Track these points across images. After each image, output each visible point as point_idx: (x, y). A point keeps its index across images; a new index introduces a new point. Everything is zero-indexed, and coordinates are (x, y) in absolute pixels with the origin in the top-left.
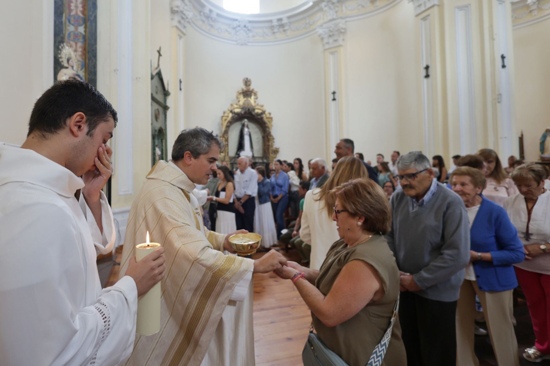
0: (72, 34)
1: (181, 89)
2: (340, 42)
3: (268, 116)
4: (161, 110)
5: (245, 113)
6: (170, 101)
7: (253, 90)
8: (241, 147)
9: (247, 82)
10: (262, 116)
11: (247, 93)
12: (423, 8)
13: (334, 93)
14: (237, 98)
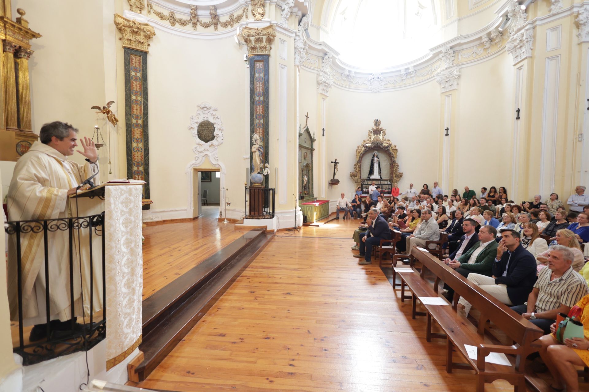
0: (258, 124)
1: (323, 135)
2: (455, 86)
3: (394, 148)
4: (309, 152)
5: (375, 146)
6: (316, 145)
7: (381, 129)
8: (371, 172)
9: (377, 123)
10: (388, 148)
11: (377, 132)
12: (519, 60)
13: (447, 129)
14: (369, 135)
